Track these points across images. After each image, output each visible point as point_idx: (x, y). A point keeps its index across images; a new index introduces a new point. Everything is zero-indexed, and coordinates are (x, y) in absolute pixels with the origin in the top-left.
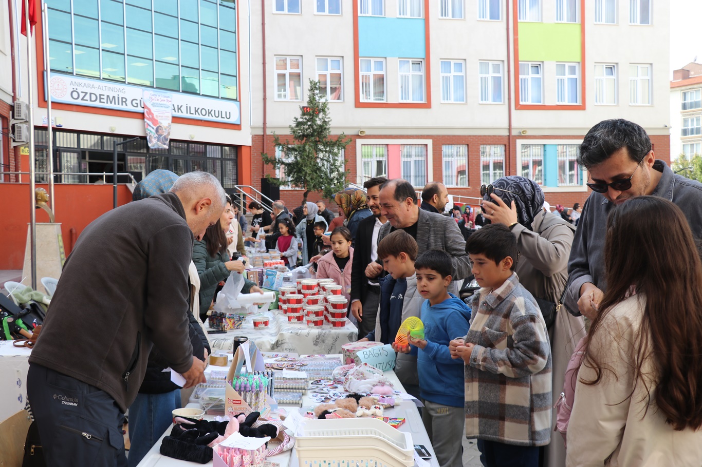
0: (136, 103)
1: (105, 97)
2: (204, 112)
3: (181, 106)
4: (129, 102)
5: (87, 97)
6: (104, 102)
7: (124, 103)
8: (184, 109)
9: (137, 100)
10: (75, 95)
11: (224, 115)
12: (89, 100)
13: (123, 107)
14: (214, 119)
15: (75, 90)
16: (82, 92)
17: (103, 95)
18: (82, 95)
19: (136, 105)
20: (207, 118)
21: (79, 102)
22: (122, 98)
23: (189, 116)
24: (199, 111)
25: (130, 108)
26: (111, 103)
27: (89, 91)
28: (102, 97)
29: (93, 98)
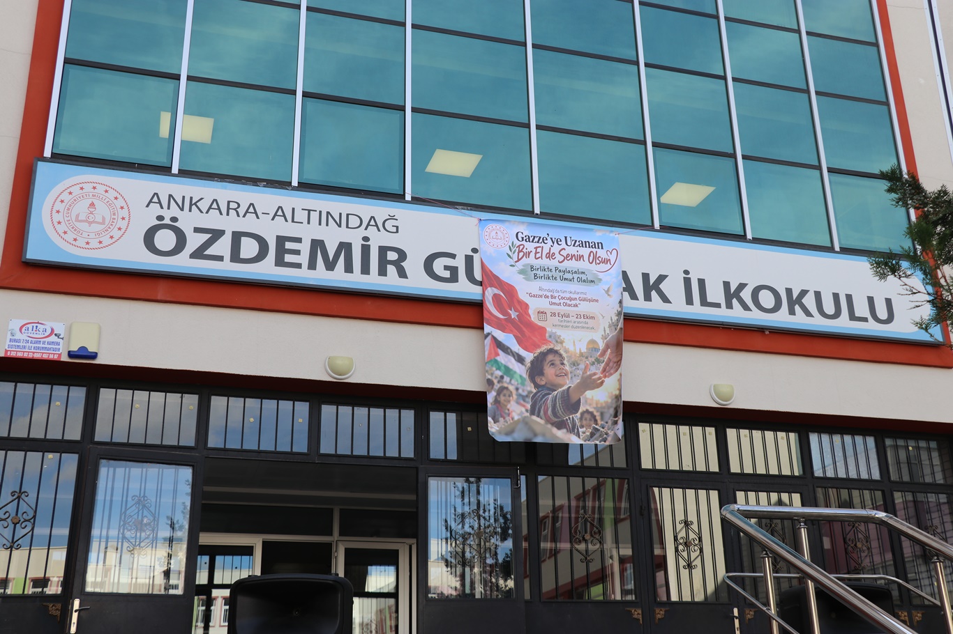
0: (446, 268)
1: (305, 248)
2: (767, 299)
3: (662, 278)
4: (414, 265)
5: (223, 247)
6: (299, 266)
7: (391, 269)
8: (673, 288)
9: (453, 256)
10: (165, 240)
11: (862, 309)
12: (227, 257)
13: (391, 282)
14: (818, 323)
15: (167, 221)
16: (197, 230)
17: (299, 240)
18: (194, 241)
19: (447, 274)
20: (782, 319)
21: (183, 263)
22: (383, 250)
23: (697, 311)
24: (746, 295)
25: (417, 282)
26: (330, 266)
27: (230, 224)
28: (289, 245)
29: (249, 248)
